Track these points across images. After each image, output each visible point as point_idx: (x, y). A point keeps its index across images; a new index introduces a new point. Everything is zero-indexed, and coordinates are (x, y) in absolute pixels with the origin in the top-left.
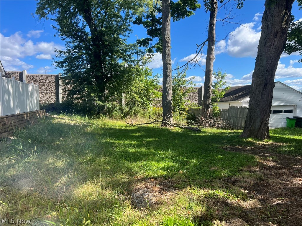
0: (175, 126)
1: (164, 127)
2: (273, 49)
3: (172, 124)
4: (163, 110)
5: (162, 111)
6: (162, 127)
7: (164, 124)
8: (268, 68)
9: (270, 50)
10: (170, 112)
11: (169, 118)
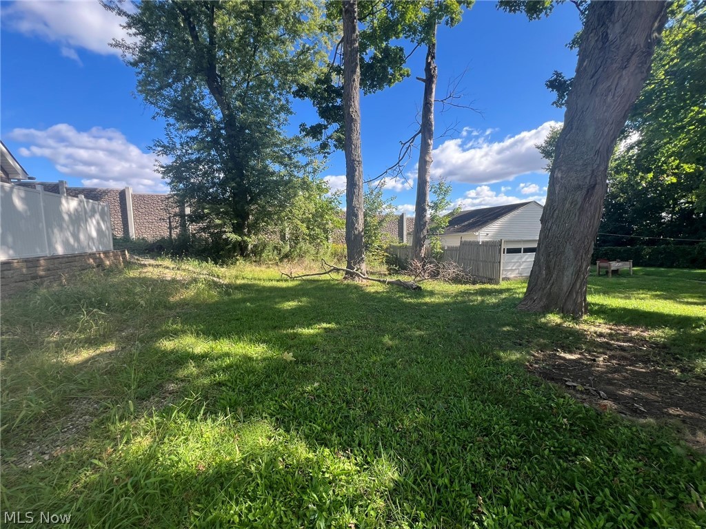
0: (370, 279)
1: (349, 281)
2: (613, 97)
3: (364, 275)
4: (348, 249)
5: (346, 250)
6: (345, 282)
7: (349, 274)
8: (599, 146)
9: (605, 101)
10: (360, 253)
11: (359, 263)
